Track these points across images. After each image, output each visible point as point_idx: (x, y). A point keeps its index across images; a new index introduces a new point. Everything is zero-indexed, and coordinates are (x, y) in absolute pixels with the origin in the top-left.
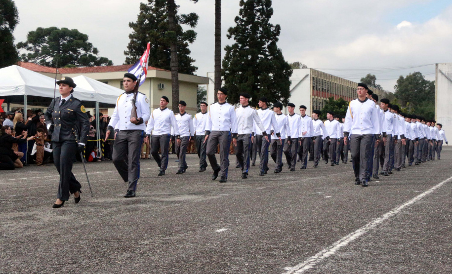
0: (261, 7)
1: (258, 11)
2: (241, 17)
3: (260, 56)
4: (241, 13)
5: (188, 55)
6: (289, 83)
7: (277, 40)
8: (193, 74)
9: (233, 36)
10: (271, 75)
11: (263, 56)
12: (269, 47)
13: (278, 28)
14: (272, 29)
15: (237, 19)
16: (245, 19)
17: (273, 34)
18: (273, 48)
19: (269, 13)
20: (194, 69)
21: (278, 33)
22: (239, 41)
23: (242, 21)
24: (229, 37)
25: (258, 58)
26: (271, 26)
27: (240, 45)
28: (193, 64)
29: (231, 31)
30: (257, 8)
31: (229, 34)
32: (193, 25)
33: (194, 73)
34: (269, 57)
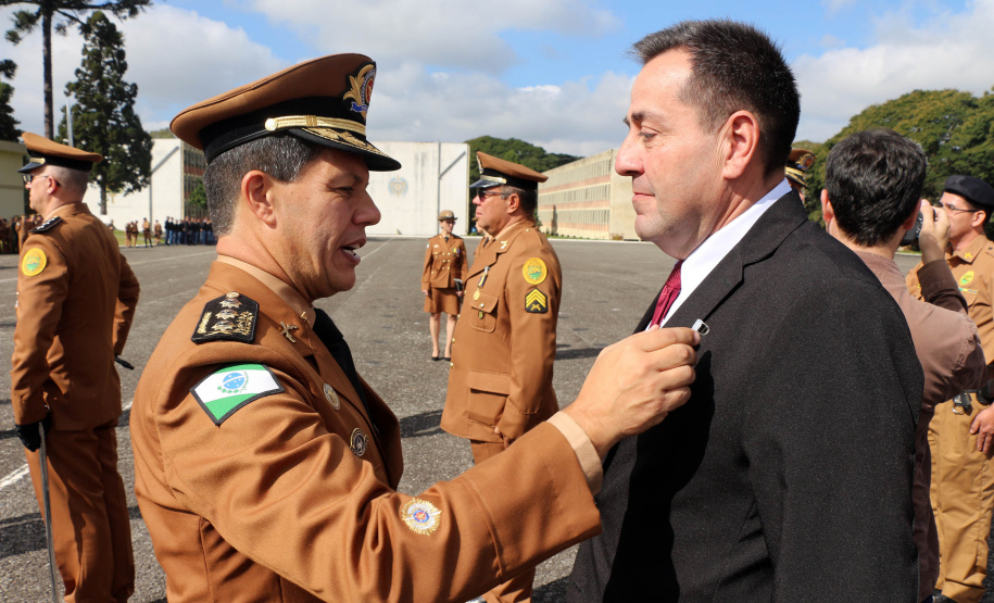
0: (111, 59)
1: (108, 63)
2: (84, 69)
3: (110, 121)
4: (83, 65)
5: (9, 114)
6: (149, 158)
7: (133, 102)
8: (18, 141)
9: (73, 94)
10: (125, 147)
11: (114, 123)
12: (124, 111)
13: (134, 87)
14: (127, 89)
15: (78, 71)
16: (89, 72)
17: (128, 95)
18: (128, 111)
19: (122, 68)
20: (19, 133)
21: (135, 94)
22: (83, 100)
23: (85, 75)
24: (68, 94)
25: (108, 124)
26: (126, 84)
27: (83, 107)
28: (17, 127)
29: (71, 87)
30: (106, 60)
31: (67, 90)
32: (9, 76)
33: (21, 139)
34: (123, 125)
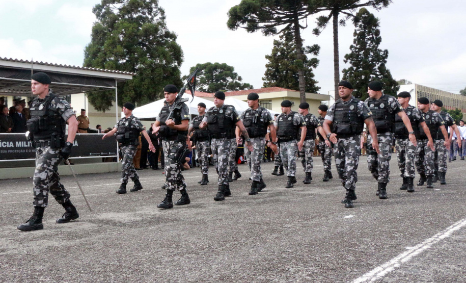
0: (371, 36)
1: (369, 39)
2: (355, 45)
3: (371, 76)
4: (355, 42)
5: (312, 78)
7: (385, 62)
8: (317, 93)
9: (349, 61)
11: (374, 76)
12: (379, 68)
13: (386, 52)
14: (381, 54)
15: (351, 47)
16: (358, 46)
17: (382, 58)
18: (382, 69)
19: (378, 41)
20: (317, 89)
21: (387, 56)
22: (354, 64)
23: (356, 48)
24: (346, 62)
25: (370, 77)
26: (380, 51)
27: (355, 68)
28: (316, 85)
29: (348, 57)
30: (368, 37)
31: (345, 59)
32: (316, 54)
33: (318, 92)
34: (380, 77)
